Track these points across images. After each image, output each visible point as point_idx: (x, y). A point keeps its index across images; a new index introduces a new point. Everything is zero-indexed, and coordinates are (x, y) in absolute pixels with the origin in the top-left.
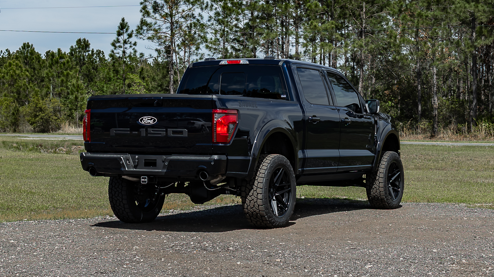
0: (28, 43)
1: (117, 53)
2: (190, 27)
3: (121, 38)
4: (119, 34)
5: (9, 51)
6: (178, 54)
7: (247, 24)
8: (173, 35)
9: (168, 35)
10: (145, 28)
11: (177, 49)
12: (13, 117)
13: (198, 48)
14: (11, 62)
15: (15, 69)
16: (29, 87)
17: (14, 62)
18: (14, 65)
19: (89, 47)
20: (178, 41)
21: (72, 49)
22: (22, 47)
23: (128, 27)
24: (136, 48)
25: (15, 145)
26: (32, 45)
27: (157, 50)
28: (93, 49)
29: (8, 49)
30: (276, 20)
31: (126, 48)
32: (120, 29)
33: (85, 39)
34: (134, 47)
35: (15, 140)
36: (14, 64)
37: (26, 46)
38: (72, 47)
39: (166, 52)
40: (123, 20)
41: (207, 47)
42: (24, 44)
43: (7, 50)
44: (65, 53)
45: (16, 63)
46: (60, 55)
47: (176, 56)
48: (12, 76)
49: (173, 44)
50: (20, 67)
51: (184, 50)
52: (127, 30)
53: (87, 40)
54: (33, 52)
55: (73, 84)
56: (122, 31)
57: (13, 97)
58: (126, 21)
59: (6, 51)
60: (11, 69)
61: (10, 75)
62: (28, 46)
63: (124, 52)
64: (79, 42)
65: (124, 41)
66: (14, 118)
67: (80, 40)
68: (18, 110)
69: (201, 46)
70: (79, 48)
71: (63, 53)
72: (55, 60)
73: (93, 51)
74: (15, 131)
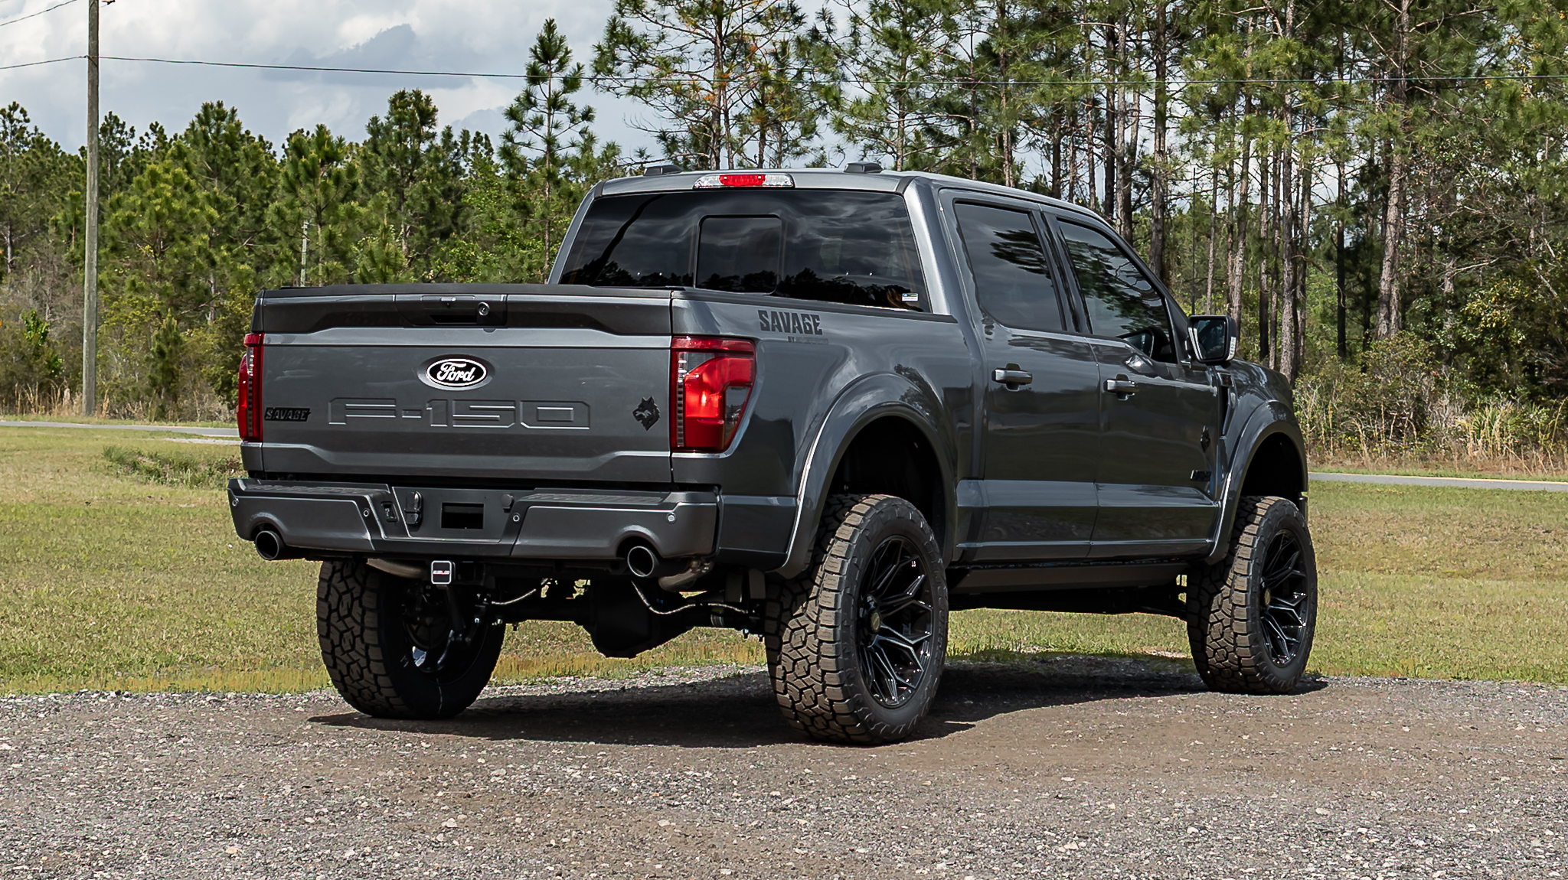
0: (220, 105)
1: (524, 144)
2: (780, 55)
3: (541, 93)
4: (535, 77)
5: (162, 130)
6: (740, 152)
7: (984, 48)
8: (722, 82)
9: (705, 85)
10: (623, 54)
11: (735, 131)
12: (160, 365)
13: (809, 131)
14: (159, 169)
15: (169, 194)
16: (217, 258)
17: (167, 171)
18: (166, 181)
19: (434, 120)
20: (740, 103)
21: (375, 128)
22: (198, 116)
23: (567, 52)
24: (593, 127)
25: (148, 463)
26: (233, 111)
27: (663, 136)
28: (449, 128)
29: (157, 124)
30: (1087, 35)
31: (556, 127)
32: (537, 57)
33: (418, 95)
34: (585, 124)
35: (150, 445)
36: (169, 176)
37: (212, 114)
38: (375, 120)
39: (695, 144)
40: (550, 27)
41: (839, 126)
42: (206, 108)
43: (153, 127)
44: (341, 140)
45: (175, 175)
46: (326, 148)
47: (730, 158)
48: (159, 217)
49: (722, 117)
50: (188, 188)
51: (758, 135)
52: (562, 65)
53: (424, 95)
54: (235, 138)
55: (370, 254)
56: (543, 67)
57: (162, 293)
58: (559, 32)
59: (150, 132)
60: (157, 196)
61: (154, 217)
62: (221, 116)
63: (550, 141)
64: (399, 101)
65: (549, 99)
66: (162, 369)
67: (402, 95)
68: (177, 341)
69: (821, 123)
70: (399, 121)
71: (335, 139)
72: (305, 165)
73: (448, 135)
74: (162, 415)
